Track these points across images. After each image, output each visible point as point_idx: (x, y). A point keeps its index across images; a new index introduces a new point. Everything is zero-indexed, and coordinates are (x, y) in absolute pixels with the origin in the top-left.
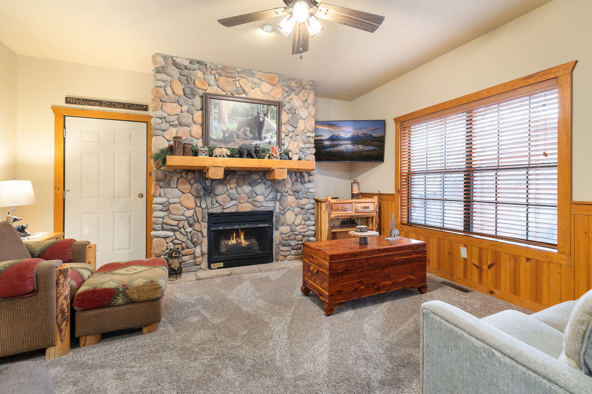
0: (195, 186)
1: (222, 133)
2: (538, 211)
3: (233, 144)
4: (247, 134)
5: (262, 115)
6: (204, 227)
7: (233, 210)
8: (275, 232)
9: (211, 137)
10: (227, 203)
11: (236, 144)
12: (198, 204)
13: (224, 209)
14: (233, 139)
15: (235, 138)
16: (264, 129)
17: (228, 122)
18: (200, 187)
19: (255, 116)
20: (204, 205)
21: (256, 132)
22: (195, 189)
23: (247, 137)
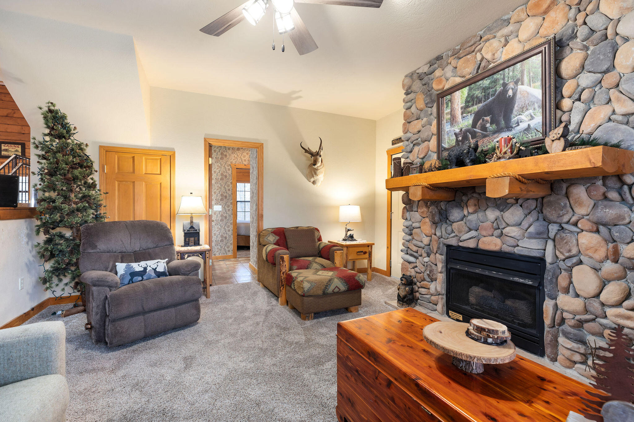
0: (430, 209)
1: (454, 137)
4: (487, 128)
5: (511, 86)
6: (440, 260)
7: (471, 244)
8: (546, 300)
9: (443, 147)
12: (433, 231)
13: (460, 241)
14: (468, 141)
17: (461, 120)
18: (435, 211)
19: (499, 93)
20: (439, 234)
21: (501, 118)
23: (488, 132)
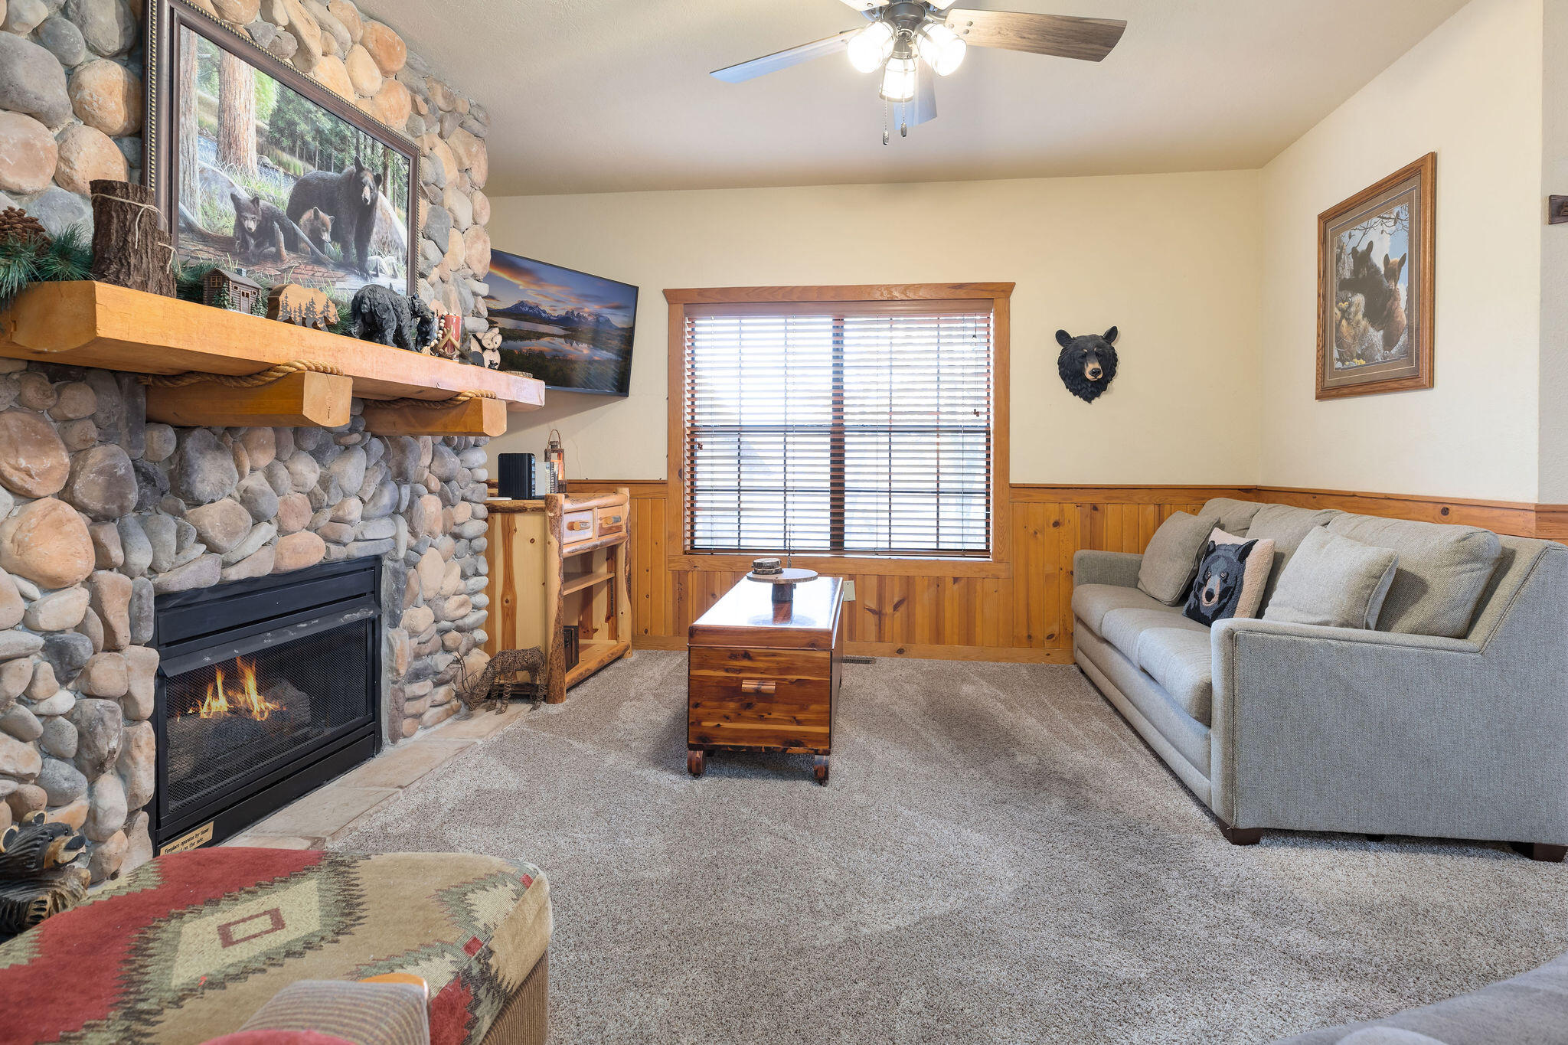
0: (98, 456)
2: (966, 501)
3: (273, 272)
4: (323, 241)
5: (368, 178)
8: (386, 632)
9: (186, 219)
10: (242, 535)
11: (284, 271)
12: (117, 554)
13: (226, 565)
14: (273, 249)
15: (282, 245)
16: (374, 237)
17: (256, 167)
18: (123, 466)
19: (350, 174)
20: (142, 558)
21: (352, 238)
22: (100, 472)
23: (323, 253)
